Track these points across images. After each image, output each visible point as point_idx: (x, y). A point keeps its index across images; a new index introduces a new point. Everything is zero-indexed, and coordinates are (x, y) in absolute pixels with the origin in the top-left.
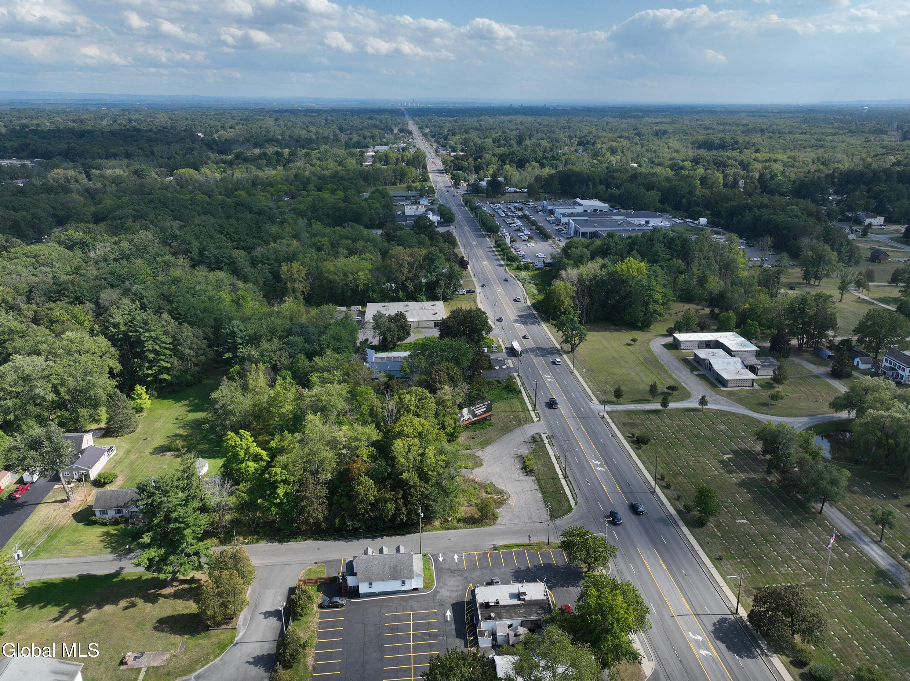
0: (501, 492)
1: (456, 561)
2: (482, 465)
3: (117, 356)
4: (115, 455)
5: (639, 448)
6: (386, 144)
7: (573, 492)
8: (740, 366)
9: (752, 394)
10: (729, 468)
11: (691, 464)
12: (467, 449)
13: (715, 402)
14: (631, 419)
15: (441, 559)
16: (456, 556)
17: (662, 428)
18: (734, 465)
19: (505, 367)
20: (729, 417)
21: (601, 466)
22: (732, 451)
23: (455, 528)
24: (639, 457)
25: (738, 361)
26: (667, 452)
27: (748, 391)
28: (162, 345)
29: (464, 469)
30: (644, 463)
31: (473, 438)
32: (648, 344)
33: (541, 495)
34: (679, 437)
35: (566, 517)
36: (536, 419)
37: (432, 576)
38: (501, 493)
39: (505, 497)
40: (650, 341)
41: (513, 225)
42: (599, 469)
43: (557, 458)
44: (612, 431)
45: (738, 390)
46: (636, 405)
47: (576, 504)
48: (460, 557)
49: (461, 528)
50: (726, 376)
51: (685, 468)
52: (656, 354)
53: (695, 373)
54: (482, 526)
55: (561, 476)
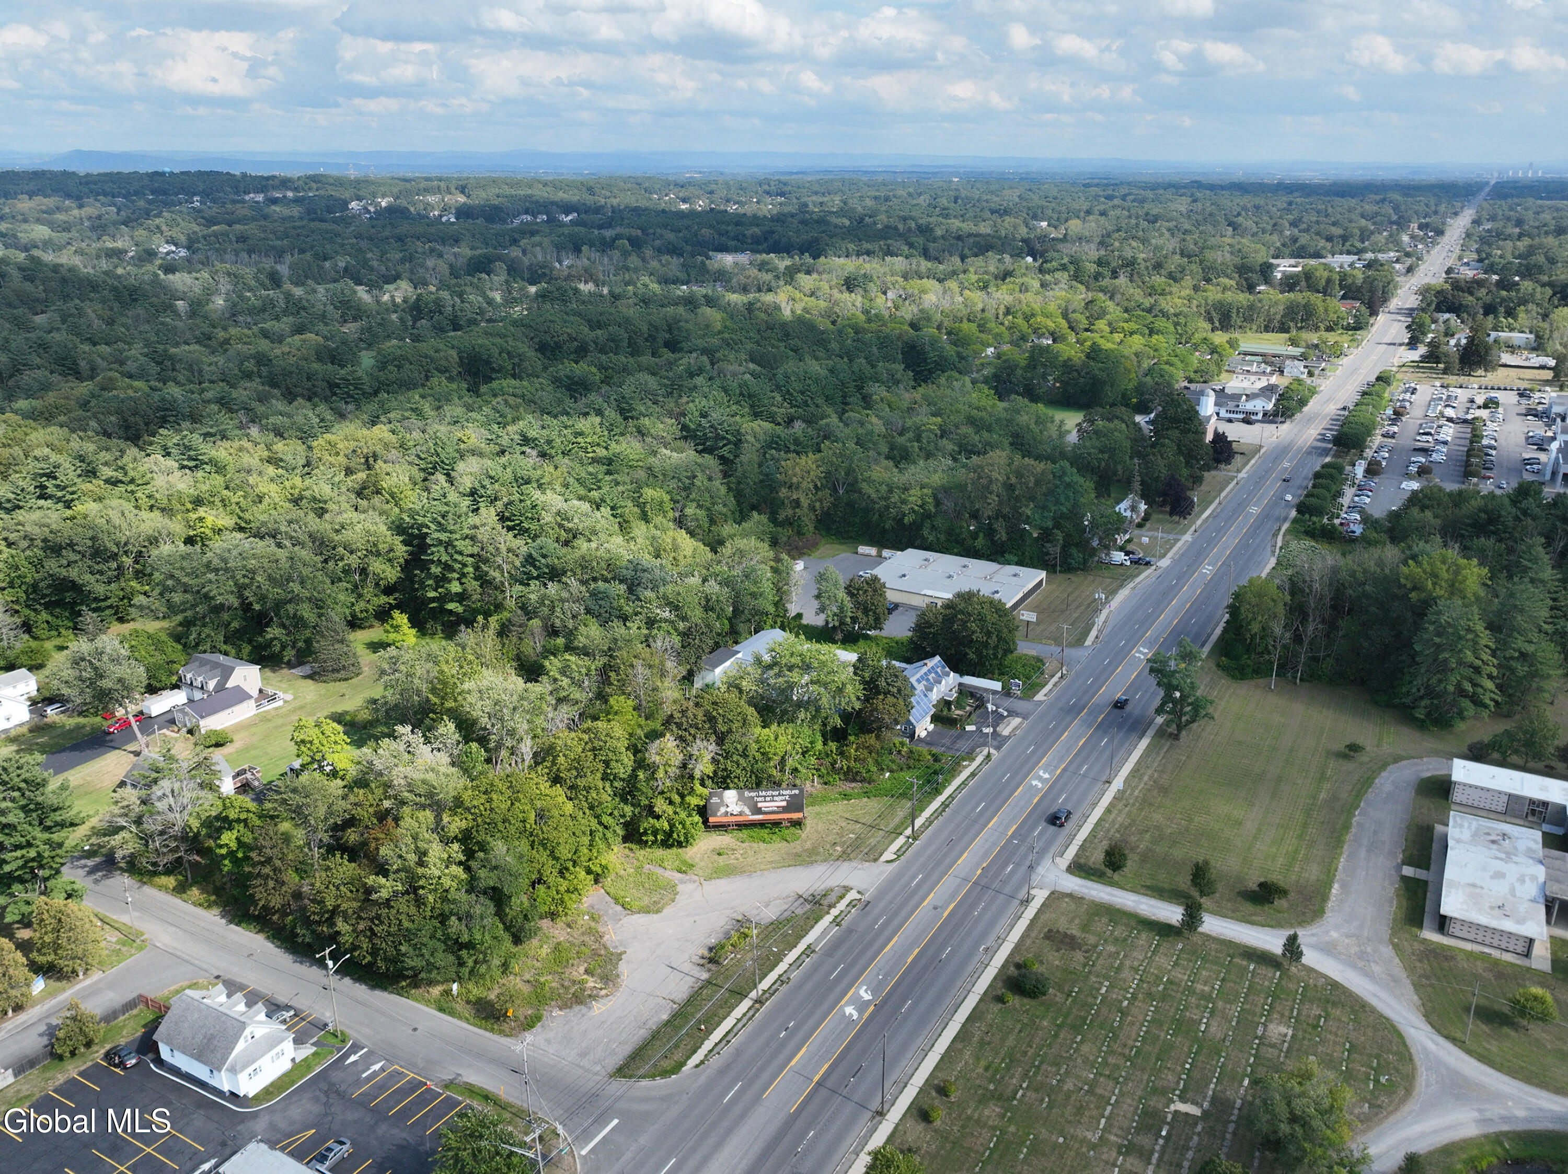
0: (609, 979)
1: (364, 1075)
2: (658, 911)
3: (402, 560)
4: (276, 709)
5: (1000, 999)
6: (1359, 252)
7: (728, 1038)
8: (1531, 890)
9: (1500, 976)
10: (1144, 1141)
11: (1069, 1085)
12: (680, 871)
13: (1359, 961)
14: (1085, 928)
15: (353, 1058)
16: (376, 1067)
17: (1126, 974)
18: (1167, 1138)
19: (988, 730)
20: (1337, 1012)
21: (862, 1006)
22: (1214, 1100)
23: (452, 1013)
24: (972, 1018)
25: (1534, 878)
26: (1056, 1036)
27: (1497, 962)
28: (456, 556)
29: (619, 908)
30: (962, 1036)
31: (719, 854)
32: (1384, 766)
33: (665, 1017)
34: (1134, 1011)
35: (645, 1083)
36: (889, 855)
37: (294, 1082)
38: (606, 984)
39: (603, 992)
40: (1397, 759)
41: (1425, 438)
42: (849, 1010)
43: (809, 950)
44: (1000, 941)
45: (1470, 955)
46: (1144, 899)
47: (697, 1066)
48: (382, 1069)
49: (460, 1018)
50: (1451, 905)
51: (1036, 1090)
52: (1370, 795)
53: (1408, 871)
54: (492, 1030)
55: (753, 994)
